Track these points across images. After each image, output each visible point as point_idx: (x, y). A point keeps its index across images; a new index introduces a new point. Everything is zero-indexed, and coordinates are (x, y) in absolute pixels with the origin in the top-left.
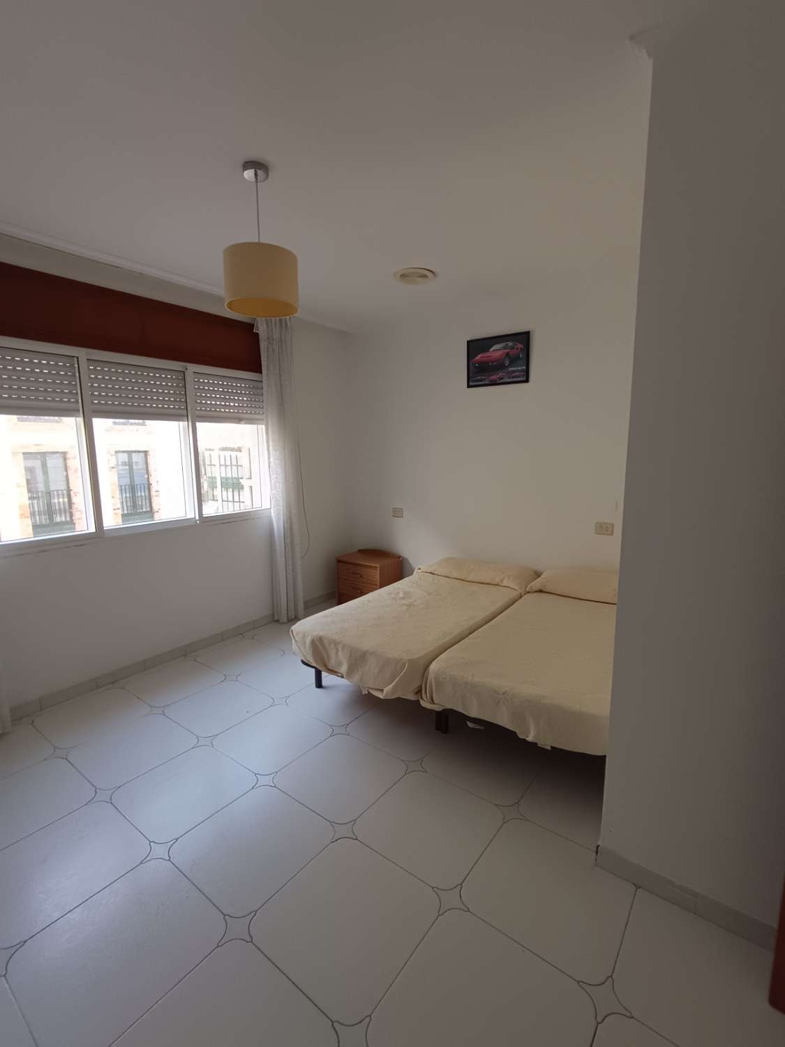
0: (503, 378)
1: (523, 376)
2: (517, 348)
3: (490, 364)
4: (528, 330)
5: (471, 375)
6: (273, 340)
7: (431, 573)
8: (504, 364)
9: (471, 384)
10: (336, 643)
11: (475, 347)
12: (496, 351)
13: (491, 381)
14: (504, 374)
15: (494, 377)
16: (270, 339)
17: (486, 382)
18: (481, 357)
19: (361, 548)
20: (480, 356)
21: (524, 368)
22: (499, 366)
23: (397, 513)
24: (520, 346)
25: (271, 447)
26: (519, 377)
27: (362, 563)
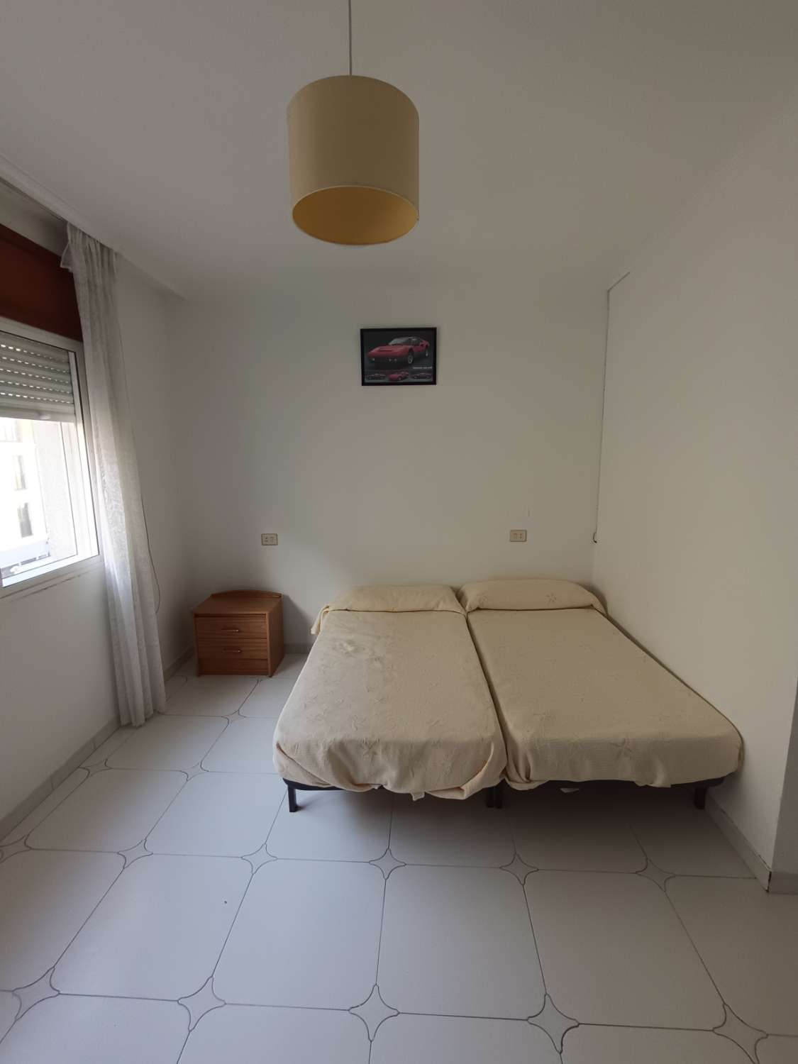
0: (405, 378)
1: (430, 377)
2: (422, 345)
3: (390, 360)
4: (434, 326)
5: (366, 370)
6: (96, 286)
7: (346, 610)
8: (407, 362)
9: (366, 381)
10: (371, 746)
11: (370, 338)
12: (397, 346)
13: (391, 379)
14: (407, 373)
15: (395, 376)
16: (91, 285)
17: (386, 380)
18: (379, 351)
19: (215, 592)
20: (377, 349)
21: (431, 368)
22: (401, 364)
23: (269, 540)
24: (425, 343)
25: (103, 458)
26: (425, 378)
27: (234, 613)
